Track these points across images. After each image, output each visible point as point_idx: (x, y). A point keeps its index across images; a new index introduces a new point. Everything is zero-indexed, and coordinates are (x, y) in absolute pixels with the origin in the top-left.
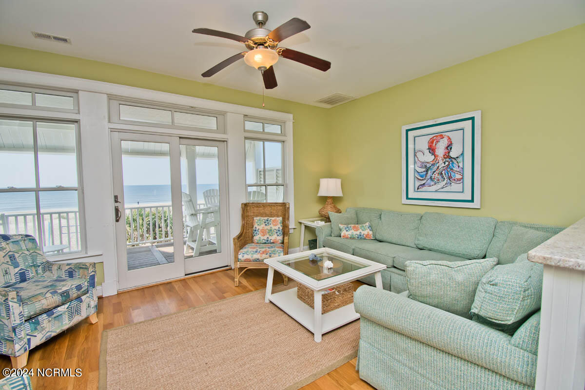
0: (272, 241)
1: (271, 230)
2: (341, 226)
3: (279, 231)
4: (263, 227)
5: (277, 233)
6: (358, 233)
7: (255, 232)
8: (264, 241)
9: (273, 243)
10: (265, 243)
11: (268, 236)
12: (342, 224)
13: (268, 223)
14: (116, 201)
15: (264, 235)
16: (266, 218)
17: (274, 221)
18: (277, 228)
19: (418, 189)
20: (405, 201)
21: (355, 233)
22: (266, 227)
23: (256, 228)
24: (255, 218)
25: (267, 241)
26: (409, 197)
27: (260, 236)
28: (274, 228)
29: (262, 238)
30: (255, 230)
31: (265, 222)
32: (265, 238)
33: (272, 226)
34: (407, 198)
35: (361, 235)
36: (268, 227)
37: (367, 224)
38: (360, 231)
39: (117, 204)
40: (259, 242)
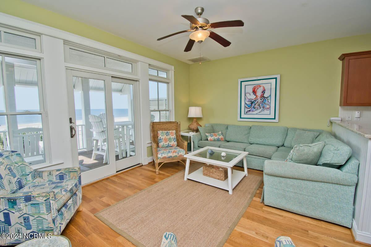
0: (171, 145)
1: (170, 139)
2: (207, 134)
3: (175, 139)
4: (165, 137)
5: (174, 140)
6: (217, 137)
7: (160, 141)
8: (166, 146)
9: (172, 146)
10: (167, 147)
11: (168, 142)
12: (207, 133)
13: (168, 134)
14: (71, 122)
15: (166, 142)
16: (166, 131)
17: (171, 133)
18: (173, 137)
19: (247, 113)
20: (239, 119)
21: (216, 138)
22: (167, 137)
23: (160, 138)
24: (159, 132)
25: (168, 145)
26: (242, 117)
27: (163, 142)
28: (172, 137)
29: (165, 144)
30: (160, 139)
31: (166, 134)
32: (167, 144)
33: (170, 136)
34: (241, 118)
35: (218, 139)
36: (168, 137)
37: (220, 132)
38: (218, 136)
39: (71, 124)
40: (163, 147)
